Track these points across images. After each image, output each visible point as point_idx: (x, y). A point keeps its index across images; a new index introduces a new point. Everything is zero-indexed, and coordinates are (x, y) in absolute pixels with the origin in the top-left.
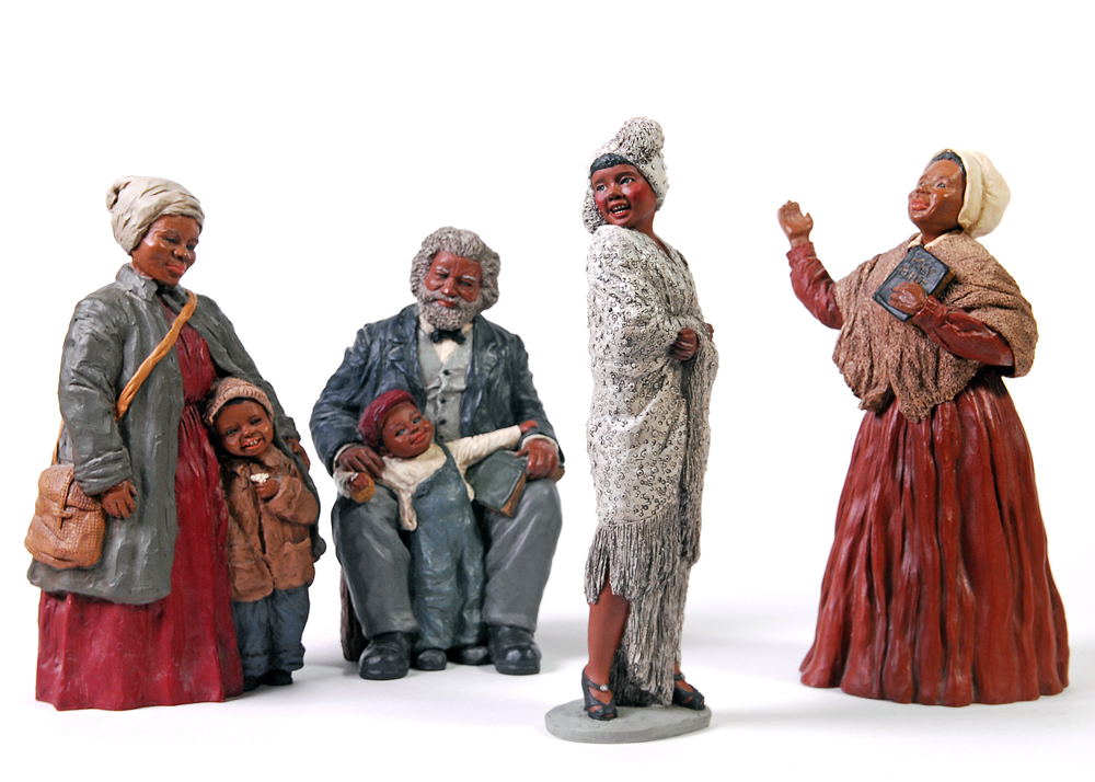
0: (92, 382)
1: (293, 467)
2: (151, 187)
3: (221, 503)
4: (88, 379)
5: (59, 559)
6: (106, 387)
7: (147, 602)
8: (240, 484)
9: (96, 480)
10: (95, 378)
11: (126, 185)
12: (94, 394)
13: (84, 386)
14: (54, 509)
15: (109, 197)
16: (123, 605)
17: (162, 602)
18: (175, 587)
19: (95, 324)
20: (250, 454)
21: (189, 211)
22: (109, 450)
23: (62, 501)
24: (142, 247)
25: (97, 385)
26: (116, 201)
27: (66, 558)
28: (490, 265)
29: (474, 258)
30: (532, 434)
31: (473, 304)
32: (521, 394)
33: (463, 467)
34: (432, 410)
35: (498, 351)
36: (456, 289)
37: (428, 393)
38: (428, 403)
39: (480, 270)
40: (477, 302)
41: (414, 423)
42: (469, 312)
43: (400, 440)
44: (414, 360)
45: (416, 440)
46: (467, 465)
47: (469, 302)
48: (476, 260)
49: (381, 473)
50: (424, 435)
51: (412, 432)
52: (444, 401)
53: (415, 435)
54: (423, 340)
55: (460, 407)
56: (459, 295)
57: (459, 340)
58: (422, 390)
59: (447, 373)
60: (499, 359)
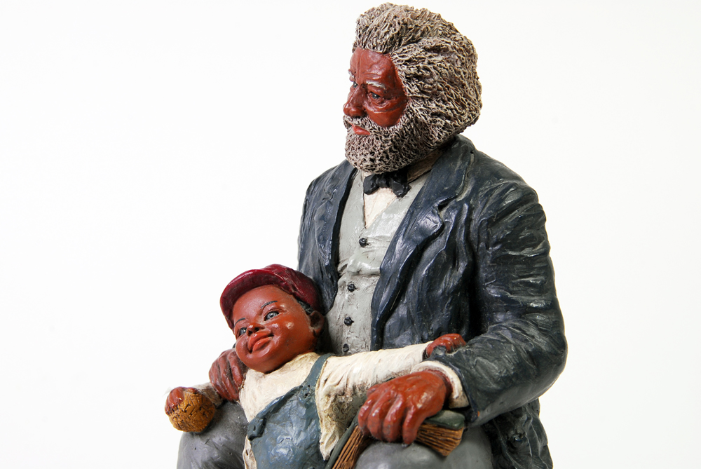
28: (410, 61)
29: (379, 50)
30: (428, 360)
31: (394, 130)
32: (489, 286)
33: (339, 400)
34: (342, 303)
35: (451, 208)
36: (361, 105)
37: (340, 274)
38: (340, 290)
39: (394, 70)
40: (400, 126)
41: (265, 319)
42: (387, 142)
43: (242, 343)
44: (333, 220)
45: (253, 346)
46: (350, 398)
47: (384, 127)
48: (383, 53)
49: (237, 392)
50: (265, 339)
51: (249, 333)
52: (352, 289)
53: (252, 337)
54: (356, 191)
55: (371, 301)
56: (365, 115)
57: (397, 190)
58: (329, 268)
59: (364, 244)
60: (445, 222)
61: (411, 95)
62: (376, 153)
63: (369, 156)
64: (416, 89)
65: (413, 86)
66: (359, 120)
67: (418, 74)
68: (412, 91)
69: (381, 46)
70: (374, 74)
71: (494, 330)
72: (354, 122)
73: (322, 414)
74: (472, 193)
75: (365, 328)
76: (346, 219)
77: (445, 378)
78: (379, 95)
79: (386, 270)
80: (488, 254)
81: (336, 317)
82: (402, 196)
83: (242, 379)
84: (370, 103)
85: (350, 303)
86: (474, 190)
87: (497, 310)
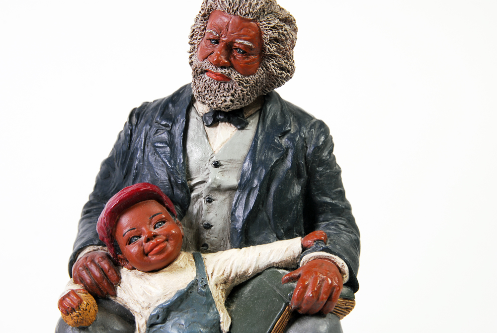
28: (273, 27)
29: (250, 17)
30: (314, 250)
31: (252, 79)
32: (317, 195)
33: (221, 287)
34: (195, 211)
35: (289, 139)
36: (228, 58)
37: (192, 189)
38: (192, 201)
39: (260, 34)
40: (257, 76)
41: (155, 228)
42: (246, 87)
43: (134, 249)
44: (180, 147)
45: (152, 250)
46: (229, 285)
47: (245, 75)
48: (253, 20)
49: (115, 289)
50: (162, 245)
51: (148, 240)
52: (210, 200)
53: (151, 243)
54: (195, 123)
55: (230, 209)
56: (231, 66)
57: (239, 124)
58: (184, 185)
59: (217, 165)
60: (287, 149)
61: (269, 53)
63: (231, 97)
64: (275, 48)
65: (273, 46)
66: (226, 70)
67: (278, 38)
68: (272, 50)
69: (253, 15)
70: (244, 35)
71: (327, 227)
72: (220, 71)
73: (216, 300)
74: (300, 127)
75: (223, 230)
76: (189, 145)
77: (335, 263)
78: (246, 52)
79: (244, 186)
80: (318, 172)
81: (192, 223)
82: (242, 128)
83: (119, 278)
84: (234, 57)
85: (208, 211)
86: (300, 125)
87: (323, 212)
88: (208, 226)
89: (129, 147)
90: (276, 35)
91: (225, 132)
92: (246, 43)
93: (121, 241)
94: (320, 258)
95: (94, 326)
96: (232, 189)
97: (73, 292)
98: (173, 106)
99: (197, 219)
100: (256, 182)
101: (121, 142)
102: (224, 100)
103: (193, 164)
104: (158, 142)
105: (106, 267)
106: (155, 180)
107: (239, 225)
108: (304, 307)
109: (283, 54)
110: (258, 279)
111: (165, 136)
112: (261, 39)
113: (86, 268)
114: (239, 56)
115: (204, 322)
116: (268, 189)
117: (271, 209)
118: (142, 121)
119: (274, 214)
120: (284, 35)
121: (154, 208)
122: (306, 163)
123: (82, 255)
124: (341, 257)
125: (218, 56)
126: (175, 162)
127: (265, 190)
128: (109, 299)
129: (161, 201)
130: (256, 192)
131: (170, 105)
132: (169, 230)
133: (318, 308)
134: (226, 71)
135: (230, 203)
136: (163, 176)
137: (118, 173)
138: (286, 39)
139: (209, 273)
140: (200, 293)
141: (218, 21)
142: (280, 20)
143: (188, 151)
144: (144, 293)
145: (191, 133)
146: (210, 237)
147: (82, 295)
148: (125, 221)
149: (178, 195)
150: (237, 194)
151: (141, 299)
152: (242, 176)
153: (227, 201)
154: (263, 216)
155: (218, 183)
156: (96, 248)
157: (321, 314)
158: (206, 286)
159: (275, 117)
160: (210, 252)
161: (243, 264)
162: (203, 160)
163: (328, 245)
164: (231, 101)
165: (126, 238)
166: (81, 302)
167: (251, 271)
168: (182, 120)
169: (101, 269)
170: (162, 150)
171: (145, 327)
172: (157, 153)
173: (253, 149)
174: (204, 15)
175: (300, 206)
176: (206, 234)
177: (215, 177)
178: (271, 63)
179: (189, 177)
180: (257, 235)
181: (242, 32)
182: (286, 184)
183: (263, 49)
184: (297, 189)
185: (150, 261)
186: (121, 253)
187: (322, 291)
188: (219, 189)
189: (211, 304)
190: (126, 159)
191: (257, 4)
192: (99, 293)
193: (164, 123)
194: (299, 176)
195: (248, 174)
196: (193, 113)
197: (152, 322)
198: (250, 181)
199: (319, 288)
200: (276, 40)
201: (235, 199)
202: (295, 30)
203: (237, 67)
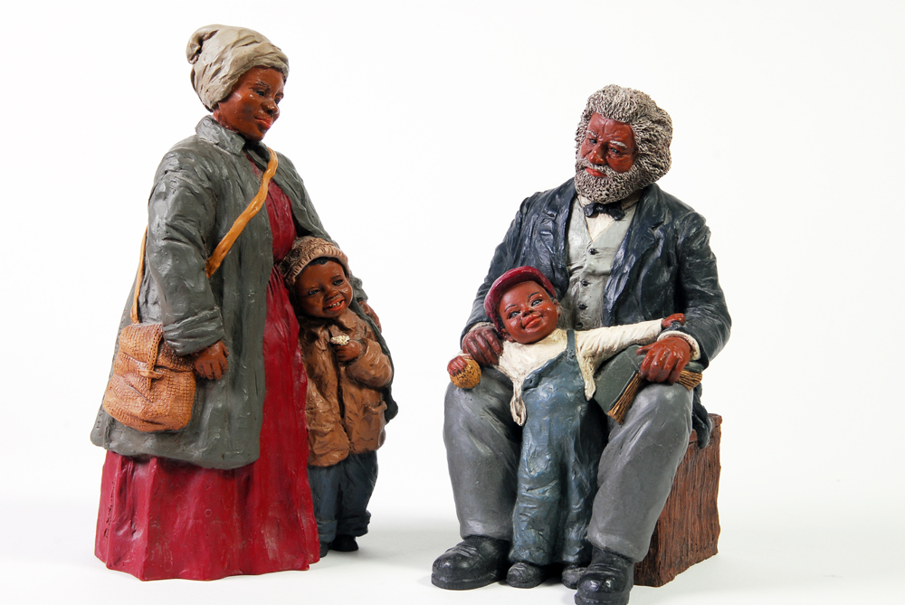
0: (186, 237)
1: (369, 330)
2: (242, 37)
3: (301, 365)
4: (182, 233)
5: (147, 422)
6: (200, 242)
7: (234, 467)
8: (321, 345)
9: (191, 340)
10: (191, 234)
11: (212, 34)
12: (188, 250)
13: (179, 241)
14: (142, 369)
15: (192, 46)
16: (212, 470)
17: (249, 467)
18: (263, 451)
19: (188, 176)
20: (331, 316)
21: (279, 63)
22: (204, 309)
23: (151, 361)
24: (232, 99)
25: (192, 240)
26: (199, 51)
27: (157, 420)
28: (645, 129)
29: (623, 121)
30: (671, 330)
31: (626, 175)
32: (687, 282)
33: (590, 360)
34: (573, 294)
35: (661, 230)
36: (603, 157)
37: (571, 273)
38: (571, 285)
39: (632, 135)
40: (630, 173)
41: (532, 305)
42: (620, 183)
43: (513, 323)
44: (561, 235)
45: (528, 323)
46: (597, 359)
47: (619, 172)
48: (626, 123)
49: (497, 359)
50: (538, 320)
51: (525, 315)
52: (585, 284)
53: (527, 318)
54: (578, 214)
55: (603, 292)
56: (606, 164)
57: (616, 216)
58: (563, 269)
59: (593, 252)
60: (658, 239)
61: (642, 152)
62: (611, 190)
63: (606, 192)
65: (645, 146)
67: (649, 138)
69: (626, 118)
70: (617, 136)
71: (694, 312)
72: (596, 168)
73: (583, 370)
74: (673, 220)
75: (597, 311)
76: (571, 234)
77: (687, 341)
78: (620, 151)
79: (616, 271)
80: (687, 261)
81: (569, 304)
82: (619, 219)
83: (502, 349)
84: (609, 156)
85: (584, 294)
86: (674, 217)
87: (692, 299)
88: (583, 307)
89: (519, 234)
90: (647, 136)
91: (604, 222)
92: (619, 143)
93: (504, 316)
94: (674, 336)
95: (477, 389)
96: (606, 274)
97: (460, 357)
98: (560, 197)
99: (574, 301)
100: (627, 269)
101: (512, 229)
102: (601, 194)
103: (573, 252)
104: (543, 230)
105: (491, 339)
106: (539, 264)
107: (610, 306)
108: (651, 374)
109: (656, 152)
110: (622, 354)
111: (550, 225)
112: (634, 140)
113: (474, 340)
114: (613, 155)
115: (570, 386)
116: (638, 275)
117: (639, 293)
118: (532, 211)
119: (642, 298)
120: (655, 136)
121: (533, 287)
122: (676, 253)
123: (472, 329)
124: (693, 335)
125: (595, 155)
126: (557, 249)
127: (635, 276)
128: (492, 368)
129: (540, 283)
130: (626, 278)
131: (557, 196)
132: (544, 307)
133: (664, 376)
134: (601, 168)
135: (604, 287)
136: (546, 261)
137: (509, 258)
138: (658, 140)
139: (579, 346)
140: (568, 362)
141: (596, 123)
142: (653, 122)
143: (570, 239)
144: (521, 361)
145: (573, 223)
146: (585, 316)
147: (468, 360)
148: (508, 299)
149: (558, 278)
150: (610, 278)
151: (518, 367)
152: (615, 262)
153: (601, 285)
154: (633, 299)
155: (593, 268)
156: (485, 324)
157: (667, 382)
158: (574, 357)
159: (651, 209)
160: (584, 330)
161: (609, 340)
162: (582, 247)
163: (685, 326)
164: (606, 194)
165: (507, 312)
166: (466, 365)
167: (616, 347)
168: (566, 211)
169: (486, 341)
170: (546, 238)
171: (521, 391)
172: (542, 239)
173: (628, 238)
174: (586, 116)
175: (670, 291)
176: (581, 314)
177: (590, 262)
178: (644, 161)
179: (569, 262)
180: (626, 316)
181: (615, 134)
182: (655, 271)
183: (637, 149)
184: (666, 276)
185: (527, 334)
186: (504, 327)
187: (667, 361)
188: (593, 274)
189: (577, 373)
190: (516, 245)
191: (630, 109)
192: (484, 362)
193: (550, 213)
194: (669, 264)
195: (620, 262)
196: (576, 205)
197: (526, 386)
198: (622, 267)
199: (664, 359)
200: (647, 140)
201: (608, 283)
202: (670, 130)
203: (611, 165)
